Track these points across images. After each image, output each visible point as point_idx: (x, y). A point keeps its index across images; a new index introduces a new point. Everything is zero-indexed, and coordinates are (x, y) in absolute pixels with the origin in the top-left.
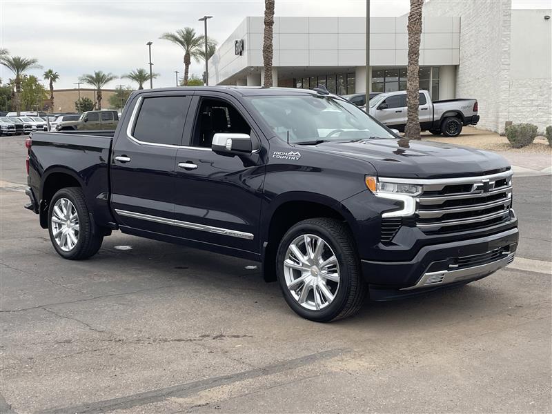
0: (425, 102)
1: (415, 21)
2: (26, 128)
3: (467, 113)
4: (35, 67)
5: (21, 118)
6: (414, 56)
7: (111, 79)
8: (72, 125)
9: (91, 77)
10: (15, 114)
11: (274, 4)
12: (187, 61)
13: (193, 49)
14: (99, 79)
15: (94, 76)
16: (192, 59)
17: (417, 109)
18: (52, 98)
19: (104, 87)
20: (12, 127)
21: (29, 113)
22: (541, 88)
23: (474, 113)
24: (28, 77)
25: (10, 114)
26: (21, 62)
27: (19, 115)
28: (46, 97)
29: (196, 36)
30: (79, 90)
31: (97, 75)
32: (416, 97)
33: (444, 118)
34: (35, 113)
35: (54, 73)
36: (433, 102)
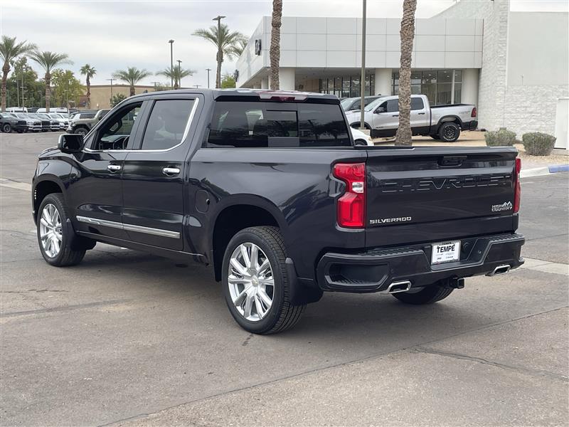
0: (422, 107)
1: (408, 27)
2: (53, 124)
3: (466, 119)
4: (66, 63)
5: (49, 114)
6: (406, 61)
7: (145, 76)
8: (86, 123)
9: (125, 73)
10: (44, 110)
11: (281, 6)
12: (220, 59)
13: (227, 46)
14: (132, 75)
15: (128, 72)
16: (225, 57)
17: (408, 114)
18: (89, 94)
19: (138, 83)
20: (38, 124)
21: (59, 109)
22: (534, 95)
23: (473, 119)
24: (65, 72)
25: (40, 110)
26: (53, 56)
27: (48, 112)
28: (81, 92)
29: (230, 33)
30: (112, 86)
31: (131, 71)
32: (407, 101)
33: (441, 123)
34: (65, 110)
35: (91, 68)
36: (431, 107)
